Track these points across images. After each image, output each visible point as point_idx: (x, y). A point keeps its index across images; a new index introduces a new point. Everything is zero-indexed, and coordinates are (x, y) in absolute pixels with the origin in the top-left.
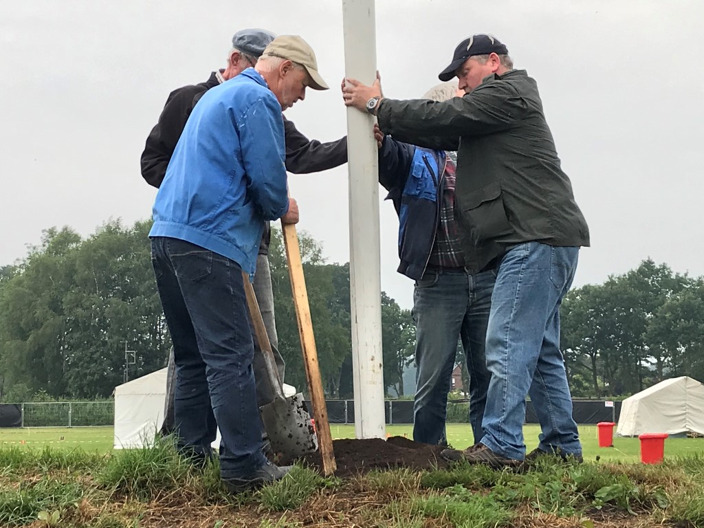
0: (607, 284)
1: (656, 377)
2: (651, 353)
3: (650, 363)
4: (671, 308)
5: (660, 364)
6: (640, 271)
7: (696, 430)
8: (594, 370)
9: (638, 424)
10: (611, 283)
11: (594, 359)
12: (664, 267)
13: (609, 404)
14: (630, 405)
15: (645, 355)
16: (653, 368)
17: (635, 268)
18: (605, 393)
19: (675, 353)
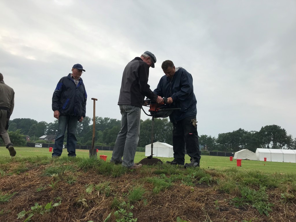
0: (233, 132)
1: (242, 149)
2: (241, 145)
3: (240, 146)
4: (244, 137)
5: (242, 147)
6: (239, 130)
7: (248, 159)
8: (230, 147)
9: (237, 157)
10: (234, 132)
11: (230, 145)
12: (243, 130)
13: (233, 153)
14: (236, 153)
15: (239, 145)
16: (241, 147)
17: (238, 130)
18: (232, 151)
19: (245, 145)
